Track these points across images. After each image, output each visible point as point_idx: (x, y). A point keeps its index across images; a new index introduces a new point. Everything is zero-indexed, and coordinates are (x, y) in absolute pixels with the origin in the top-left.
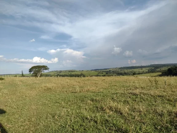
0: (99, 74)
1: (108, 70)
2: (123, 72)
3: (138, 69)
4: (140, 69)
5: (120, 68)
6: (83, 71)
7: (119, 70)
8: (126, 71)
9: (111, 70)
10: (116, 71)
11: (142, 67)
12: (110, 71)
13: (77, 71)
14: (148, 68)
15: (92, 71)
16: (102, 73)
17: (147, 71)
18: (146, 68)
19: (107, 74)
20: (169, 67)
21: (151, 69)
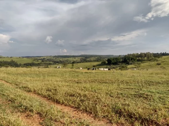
0: (34, 62)
1: (42, 58)
2: (58, 60)
3: (72, 58)
4: (74, 58)
5: (54, 57)
6: (12, 57)
7: (53, 58)
8: (61, 60)
9: (45, 57)
10: (51, 59)
11: (74, 57)
12: (44, 59)
13: (4, 58)
14: (80, 58)
15: (25, 59)
16: (38, 61)
17: (79, 60)
18: (78, 58)
19: (43, 62)
20: (96, 58)
21: (82, 59)
